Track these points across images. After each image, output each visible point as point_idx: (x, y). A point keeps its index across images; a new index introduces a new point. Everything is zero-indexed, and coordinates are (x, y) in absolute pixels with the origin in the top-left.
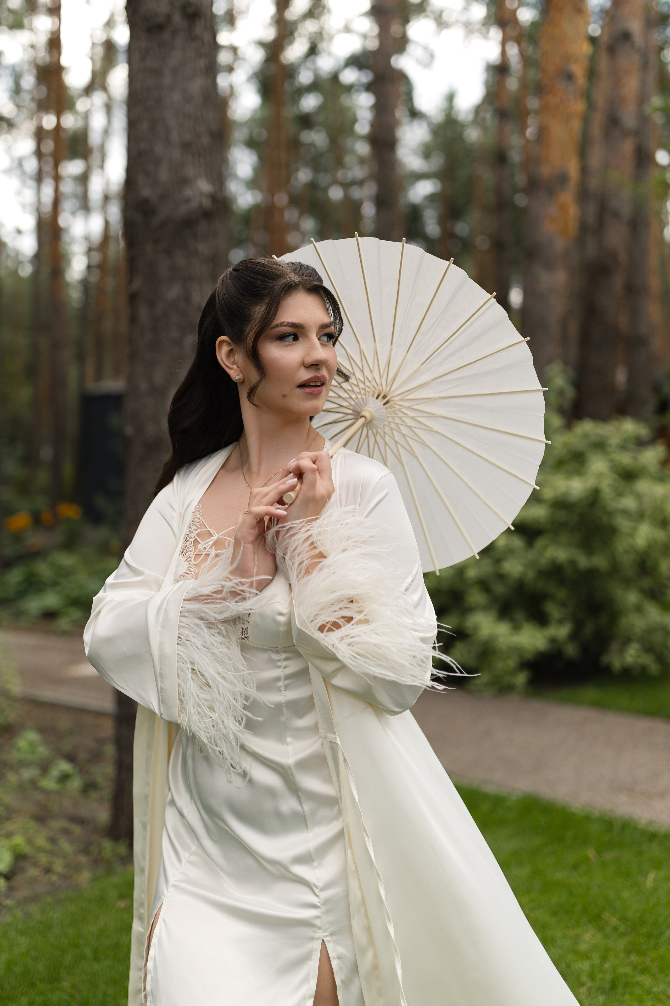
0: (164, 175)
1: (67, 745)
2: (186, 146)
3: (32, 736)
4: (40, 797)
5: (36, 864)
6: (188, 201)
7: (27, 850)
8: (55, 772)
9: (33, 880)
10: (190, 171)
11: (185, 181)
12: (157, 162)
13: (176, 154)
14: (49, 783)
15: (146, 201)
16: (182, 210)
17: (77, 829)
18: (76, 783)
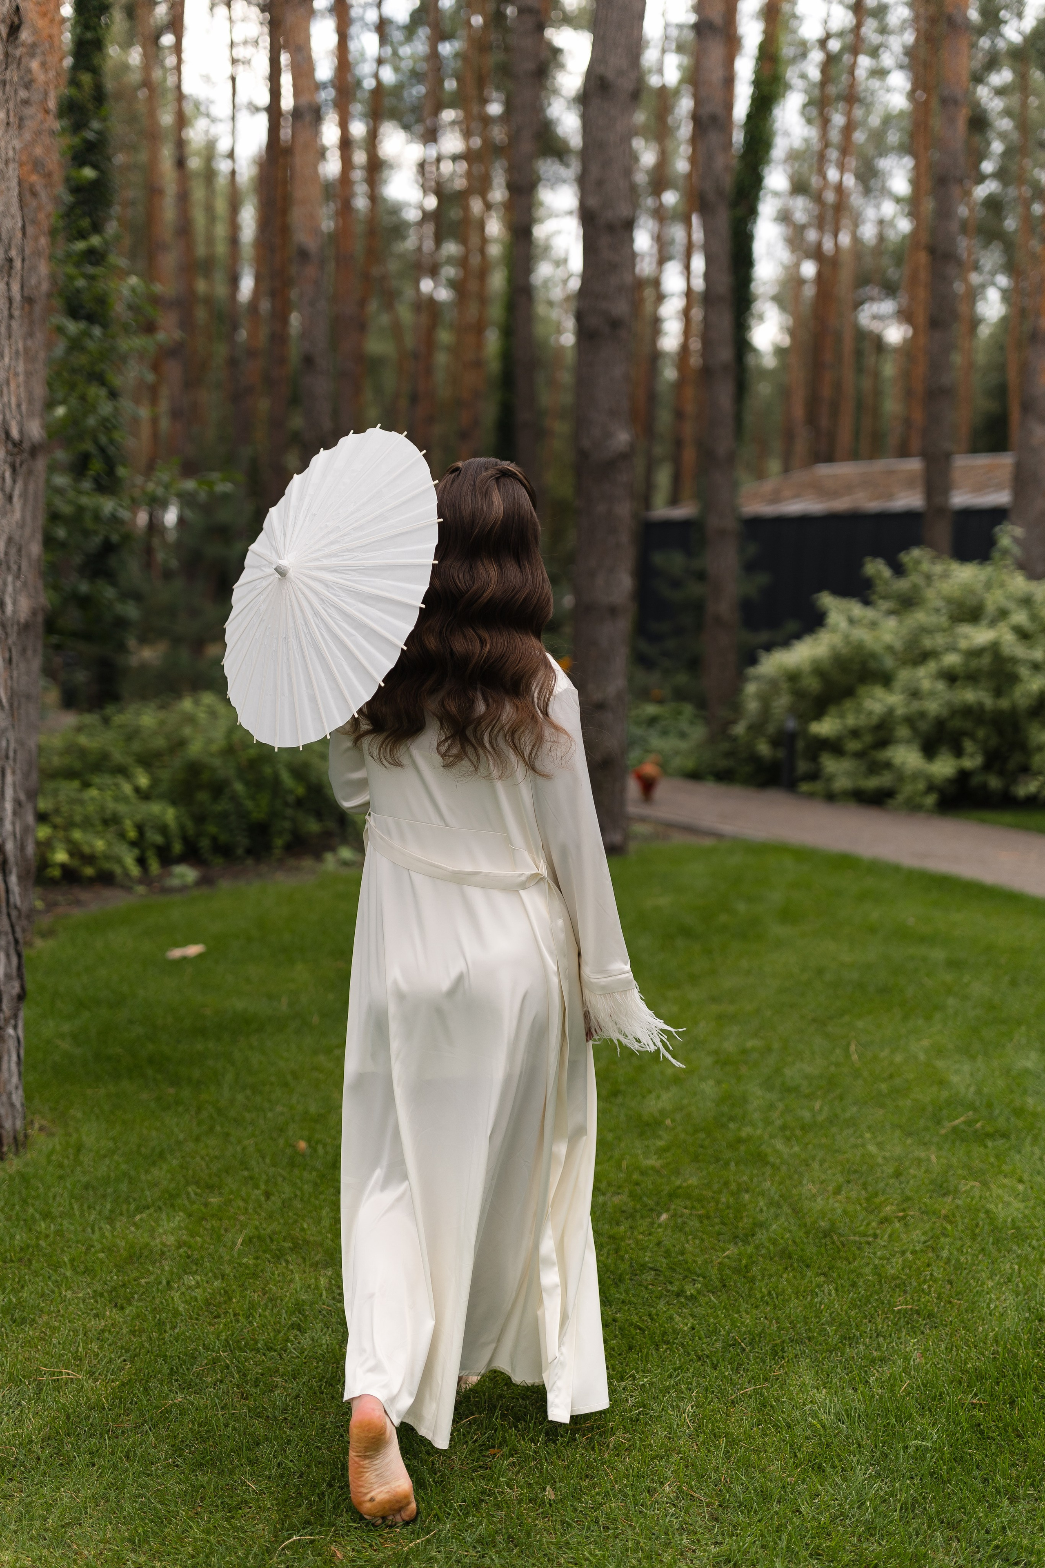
0: (596, 432)
10: (615, 428)
15: (585, 448)
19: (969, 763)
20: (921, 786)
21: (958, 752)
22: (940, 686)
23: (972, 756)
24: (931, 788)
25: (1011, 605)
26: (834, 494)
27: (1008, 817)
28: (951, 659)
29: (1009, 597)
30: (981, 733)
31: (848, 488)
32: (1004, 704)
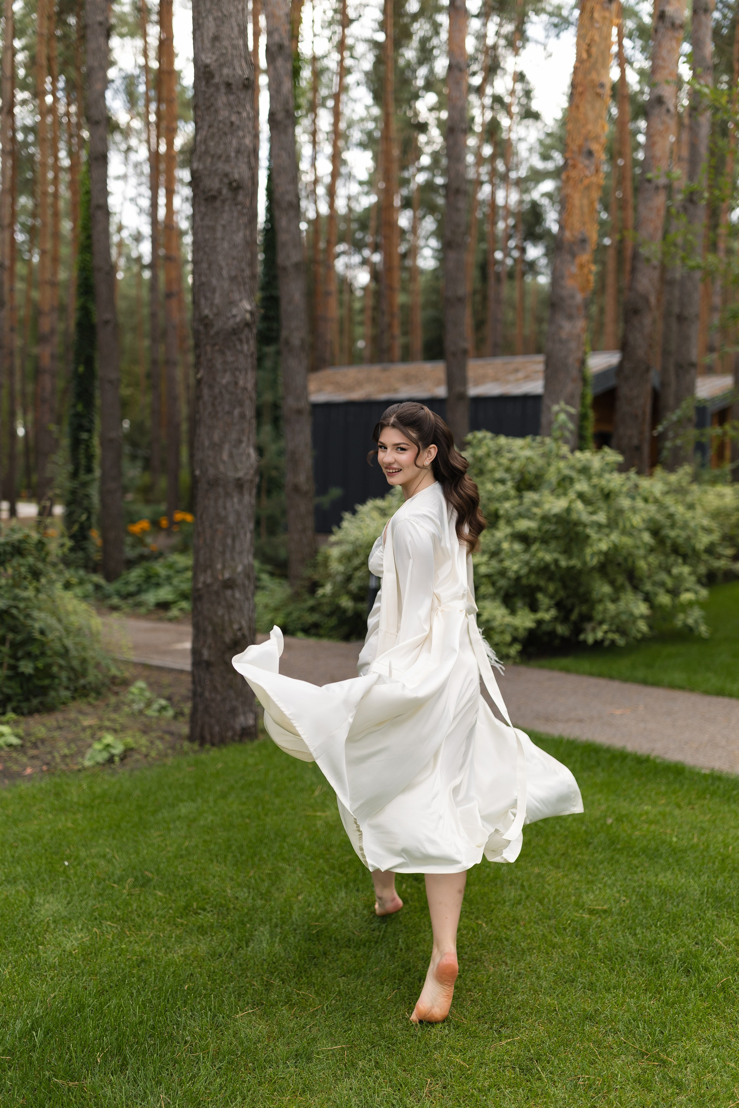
0: (217, 300)
1: (167, 692)
2: (233, 279)
3: (141, 684)
4: (144, 719)
5: (139, 753)
6: (234, 316)
7: (134, 745)
8: (156, 706)
9: (137, 761)
10: (236, 296)
11: (232, 303)
12: (214, 291)
13: (226, 284)
14: (151, 712)
15: (207, 317)
16: (231, 322)
17: (167, 737)
18: (170, 713)
19: (547, 615)
20: (508, 638)
21: (534, 608)
22: (518, 547)
23: (547, 610)
24: (515, 640)
25: (574, 474)
26: (350, 389)
27: (586, 665)
28: (523, 525)
29: (572, 467)
30: (551, 588)
31: (359, 384)
32: (575, 562)
